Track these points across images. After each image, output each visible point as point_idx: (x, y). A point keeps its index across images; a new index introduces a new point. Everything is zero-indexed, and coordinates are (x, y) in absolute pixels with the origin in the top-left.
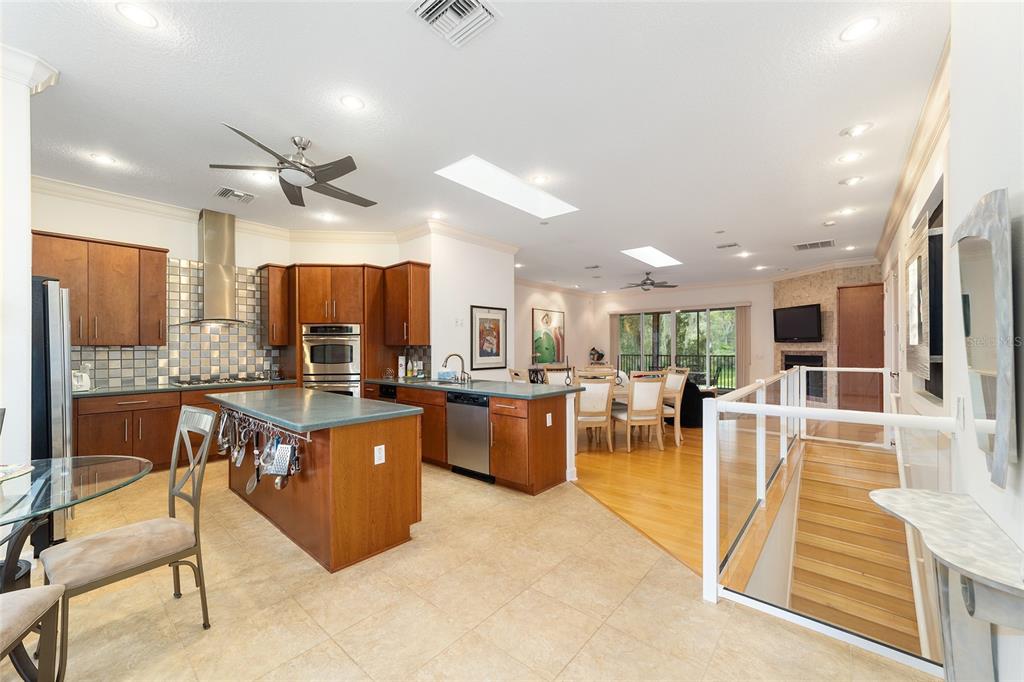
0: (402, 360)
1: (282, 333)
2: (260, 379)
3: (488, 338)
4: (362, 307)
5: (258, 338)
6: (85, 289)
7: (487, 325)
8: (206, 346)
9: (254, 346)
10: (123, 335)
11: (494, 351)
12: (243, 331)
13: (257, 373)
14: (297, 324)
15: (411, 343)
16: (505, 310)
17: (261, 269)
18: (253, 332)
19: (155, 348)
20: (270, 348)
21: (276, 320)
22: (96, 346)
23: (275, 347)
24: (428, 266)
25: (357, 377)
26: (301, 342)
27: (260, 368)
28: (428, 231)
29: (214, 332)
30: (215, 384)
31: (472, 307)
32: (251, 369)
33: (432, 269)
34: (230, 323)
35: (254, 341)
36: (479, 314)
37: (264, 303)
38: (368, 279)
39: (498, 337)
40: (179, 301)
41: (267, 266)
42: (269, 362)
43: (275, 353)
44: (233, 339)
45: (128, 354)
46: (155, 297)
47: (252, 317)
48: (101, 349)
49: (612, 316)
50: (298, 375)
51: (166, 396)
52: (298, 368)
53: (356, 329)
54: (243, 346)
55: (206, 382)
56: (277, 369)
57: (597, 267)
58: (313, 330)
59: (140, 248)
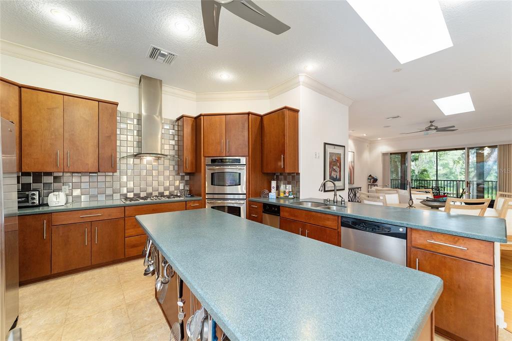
0: (274, 184)
1: (192, 163)
2: (177, 196)
3: (335, 167)
4: (247, 144)
5: (176, 167)
6: (61, 130)
7: (334, 158)
8: (144, 173)
9: (174, 173)
10: (87, 164)
11: (338, 177)
12: (167, 162)
13: (176, 191)
14: (202, 157)
15: (287, 171)
16: (344, 147)
17: (178, 119)
18: (173, 163)
19: (111, 174)
20: (184, 174)
21: (188, 156)
22: (73, 173)
23: (187, 174)
24: (297, 111)
25: (245, 197)
26: (205, 170)
27: (177, 188)
28: (298, 84)
29: (149, 163)
30: (149, 200)
31: (325, 144)
32: (172, 189)
33: (300, 114)
34: (158, 157)
35: (174, 170)
36: (330, 150)
37: (181, 143)
38: (252, 123)
39: (340, 167)
40: (126, 141)
41: (182, 117)
42: (183, 184)
43: (187, 178)
44: (161, 168)
45: (94, 178)
46: (109, 137)
47: (172, 153)
48: (76, 174)
49: (384, 154)
50: (202, 194)
51: (114, 210)
52: (203, 189)
53: (243, 160)
54: (167, 173)
55: (142, 198)
56: (188, 189)
57: (398, 117)
58: (213, 161)
59: (99, 101)
